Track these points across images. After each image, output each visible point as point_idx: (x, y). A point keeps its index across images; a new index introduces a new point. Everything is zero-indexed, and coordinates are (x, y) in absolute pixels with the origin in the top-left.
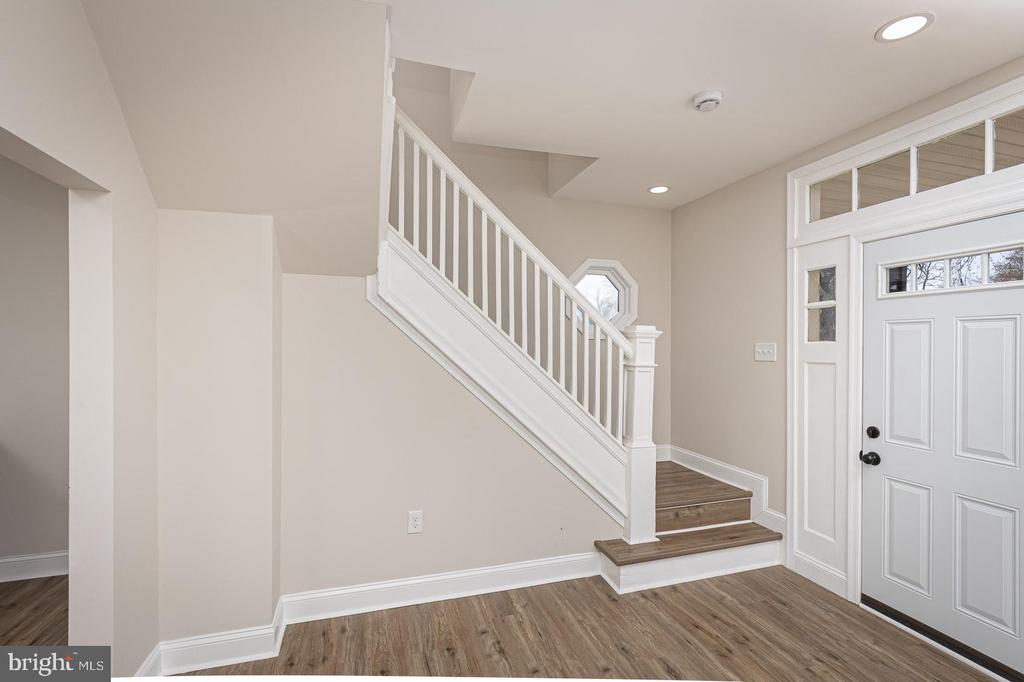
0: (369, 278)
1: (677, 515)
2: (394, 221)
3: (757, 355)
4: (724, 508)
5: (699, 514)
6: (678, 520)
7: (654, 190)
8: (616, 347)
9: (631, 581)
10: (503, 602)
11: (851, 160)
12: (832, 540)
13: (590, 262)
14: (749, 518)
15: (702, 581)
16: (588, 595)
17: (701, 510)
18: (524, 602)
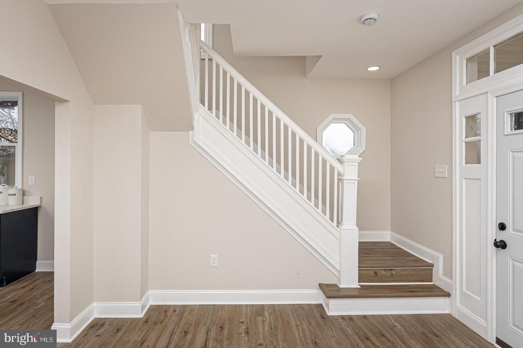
0: (190, 132)
1: (376, 273)
2: (203, 102)
3: (436, 173)
4: (412, 272)
5: (392, 275)
6: (376, 277)
7: (370, 69)
8: (332, 168)
9: (336, 308)
10: (259, 310)
11: (489, 41)
12: (479, 299)
13: (333, 116)
14: (432, 282)
15: (386, 316)
16: (309, 313)
17: (394, 272)
18: (271, 311)
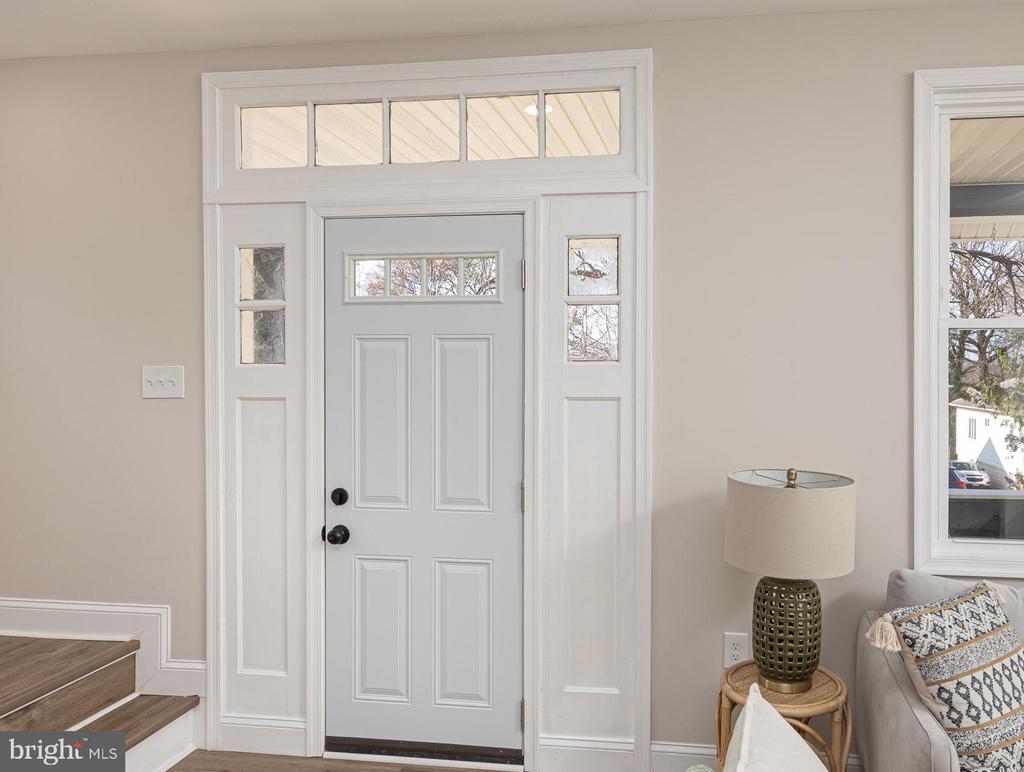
12: (282, 674)
14: (133, 691)
